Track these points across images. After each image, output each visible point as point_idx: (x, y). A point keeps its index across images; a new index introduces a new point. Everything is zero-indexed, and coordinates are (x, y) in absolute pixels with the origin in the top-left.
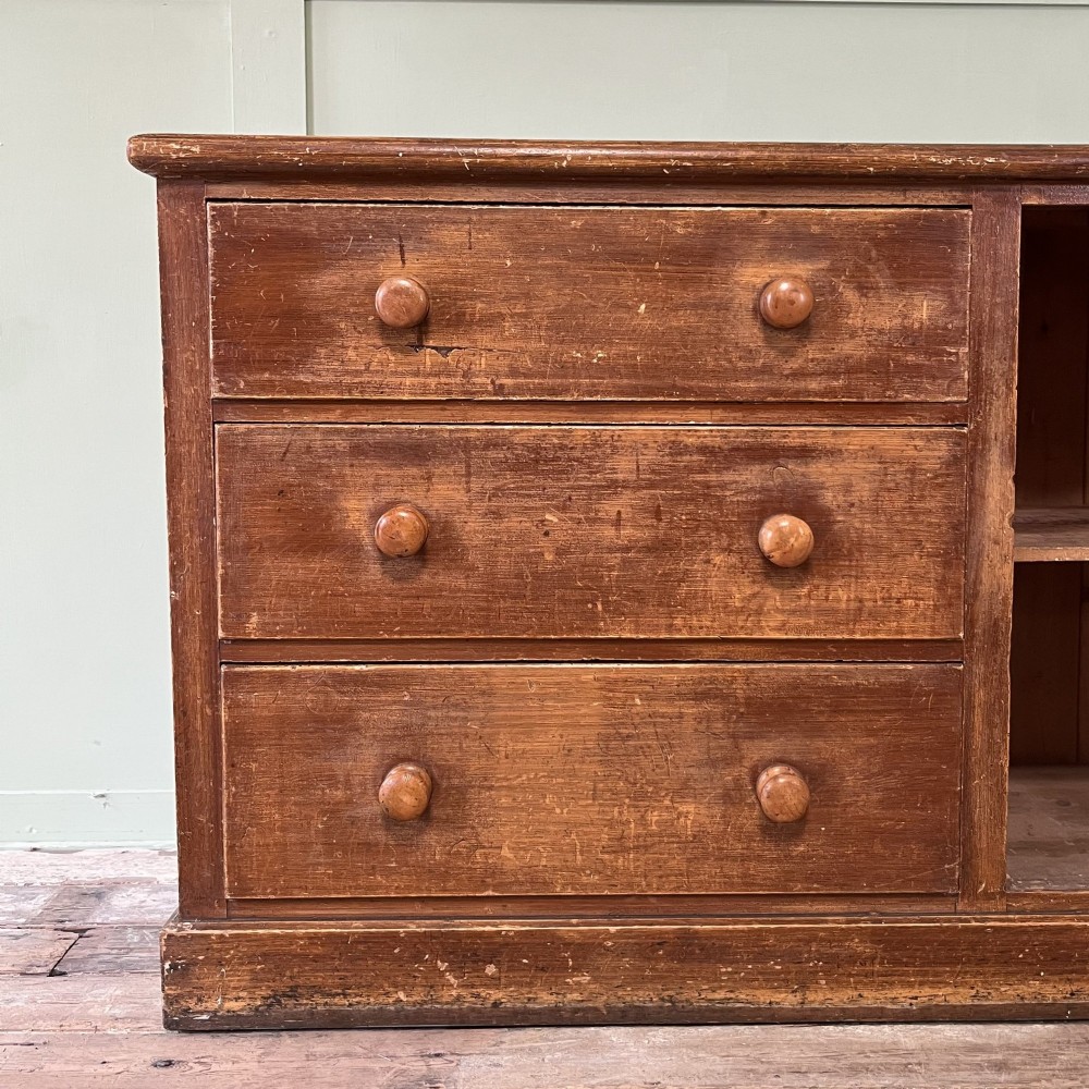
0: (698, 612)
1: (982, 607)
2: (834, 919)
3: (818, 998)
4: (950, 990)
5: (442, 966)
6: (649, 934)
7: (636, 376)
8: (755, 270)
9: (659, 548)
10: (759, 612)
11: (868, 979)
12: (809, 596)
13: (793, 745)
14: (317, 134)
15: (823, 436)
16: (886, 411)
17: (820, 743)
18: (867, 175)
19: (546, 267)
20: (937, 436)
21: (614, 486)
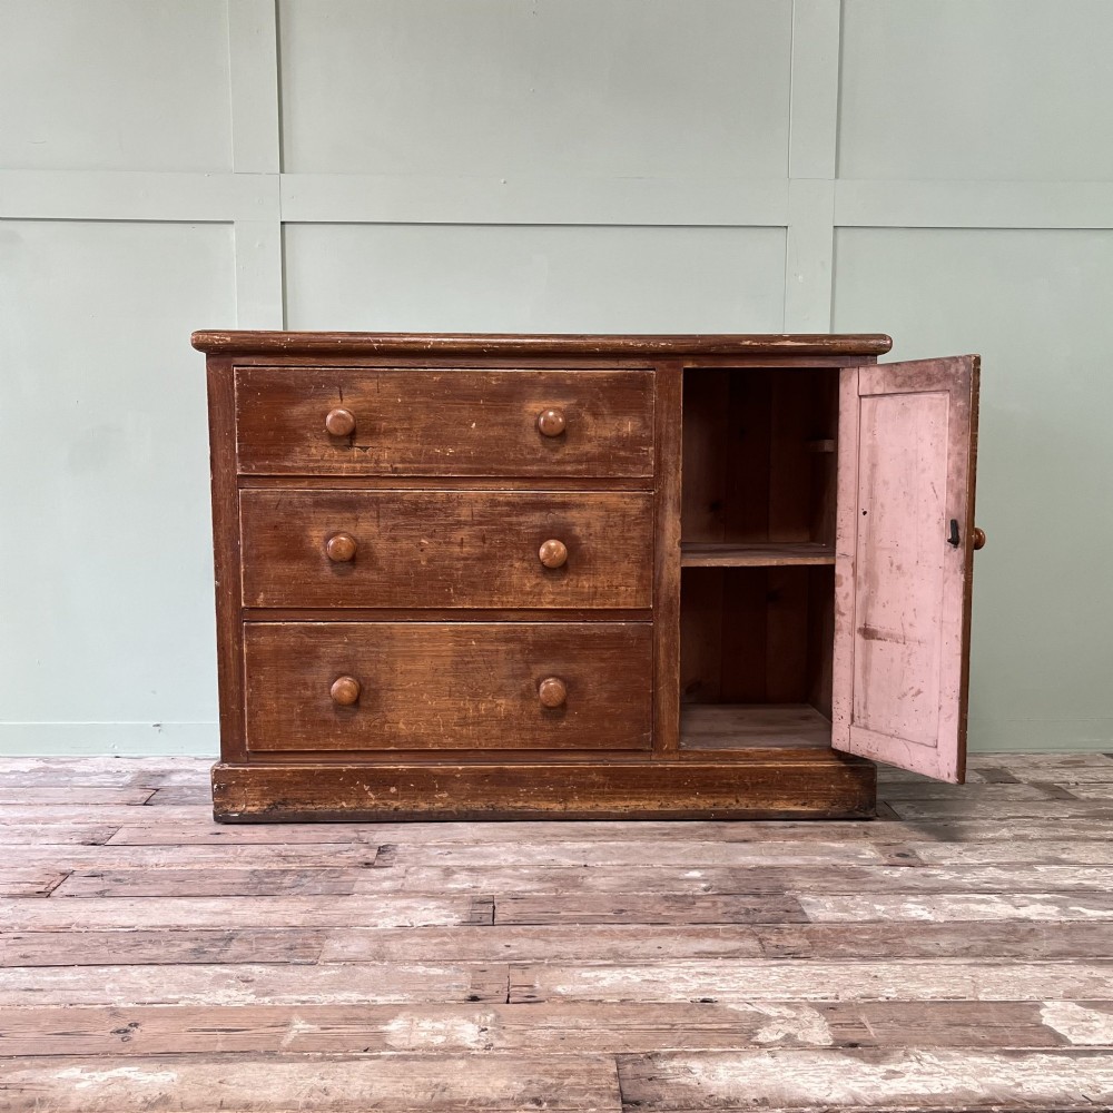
0: (507, 593)
1: (663, 591)
2: (582, 762)
3: (575, 806)
4: (647, 802)
5: (366, 788)
6: (480, 771)
7: (471, 463)
8: (535, 404)
9: (484, 558)
10: (540, 594)
11: (602, 796)
12: (567, 585)
13: (560, 667)
14: (290, 330)
15: (574, 495)
16: (610, 482)
17: (574, 666)
18: (596, 353)
19: (420, 403)
20: (637, 496)
21: (460, 525)
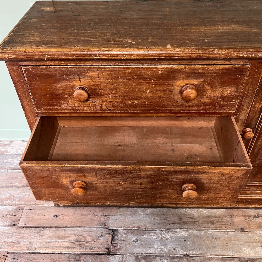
7: (146, 107)
8: (181, 82)
